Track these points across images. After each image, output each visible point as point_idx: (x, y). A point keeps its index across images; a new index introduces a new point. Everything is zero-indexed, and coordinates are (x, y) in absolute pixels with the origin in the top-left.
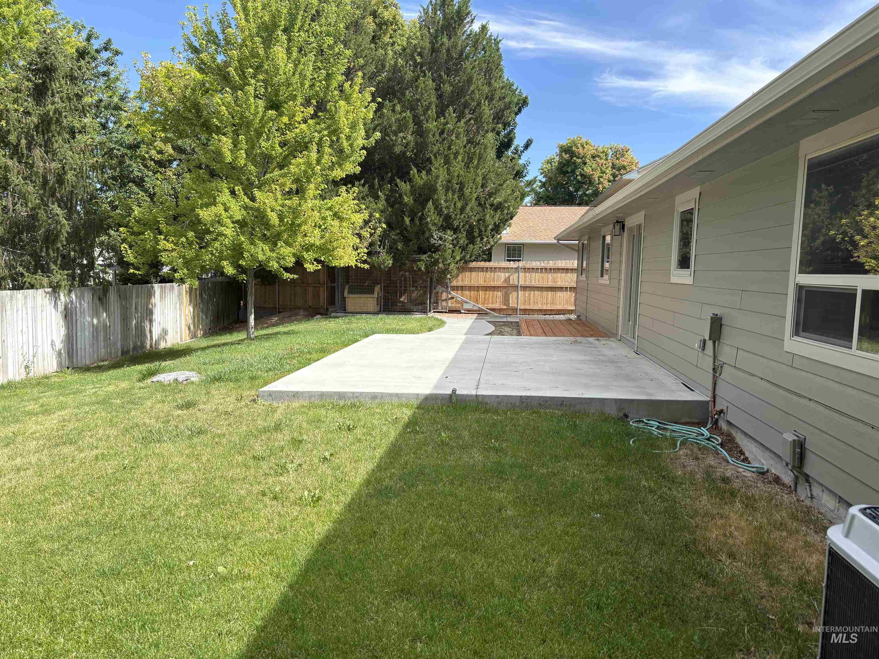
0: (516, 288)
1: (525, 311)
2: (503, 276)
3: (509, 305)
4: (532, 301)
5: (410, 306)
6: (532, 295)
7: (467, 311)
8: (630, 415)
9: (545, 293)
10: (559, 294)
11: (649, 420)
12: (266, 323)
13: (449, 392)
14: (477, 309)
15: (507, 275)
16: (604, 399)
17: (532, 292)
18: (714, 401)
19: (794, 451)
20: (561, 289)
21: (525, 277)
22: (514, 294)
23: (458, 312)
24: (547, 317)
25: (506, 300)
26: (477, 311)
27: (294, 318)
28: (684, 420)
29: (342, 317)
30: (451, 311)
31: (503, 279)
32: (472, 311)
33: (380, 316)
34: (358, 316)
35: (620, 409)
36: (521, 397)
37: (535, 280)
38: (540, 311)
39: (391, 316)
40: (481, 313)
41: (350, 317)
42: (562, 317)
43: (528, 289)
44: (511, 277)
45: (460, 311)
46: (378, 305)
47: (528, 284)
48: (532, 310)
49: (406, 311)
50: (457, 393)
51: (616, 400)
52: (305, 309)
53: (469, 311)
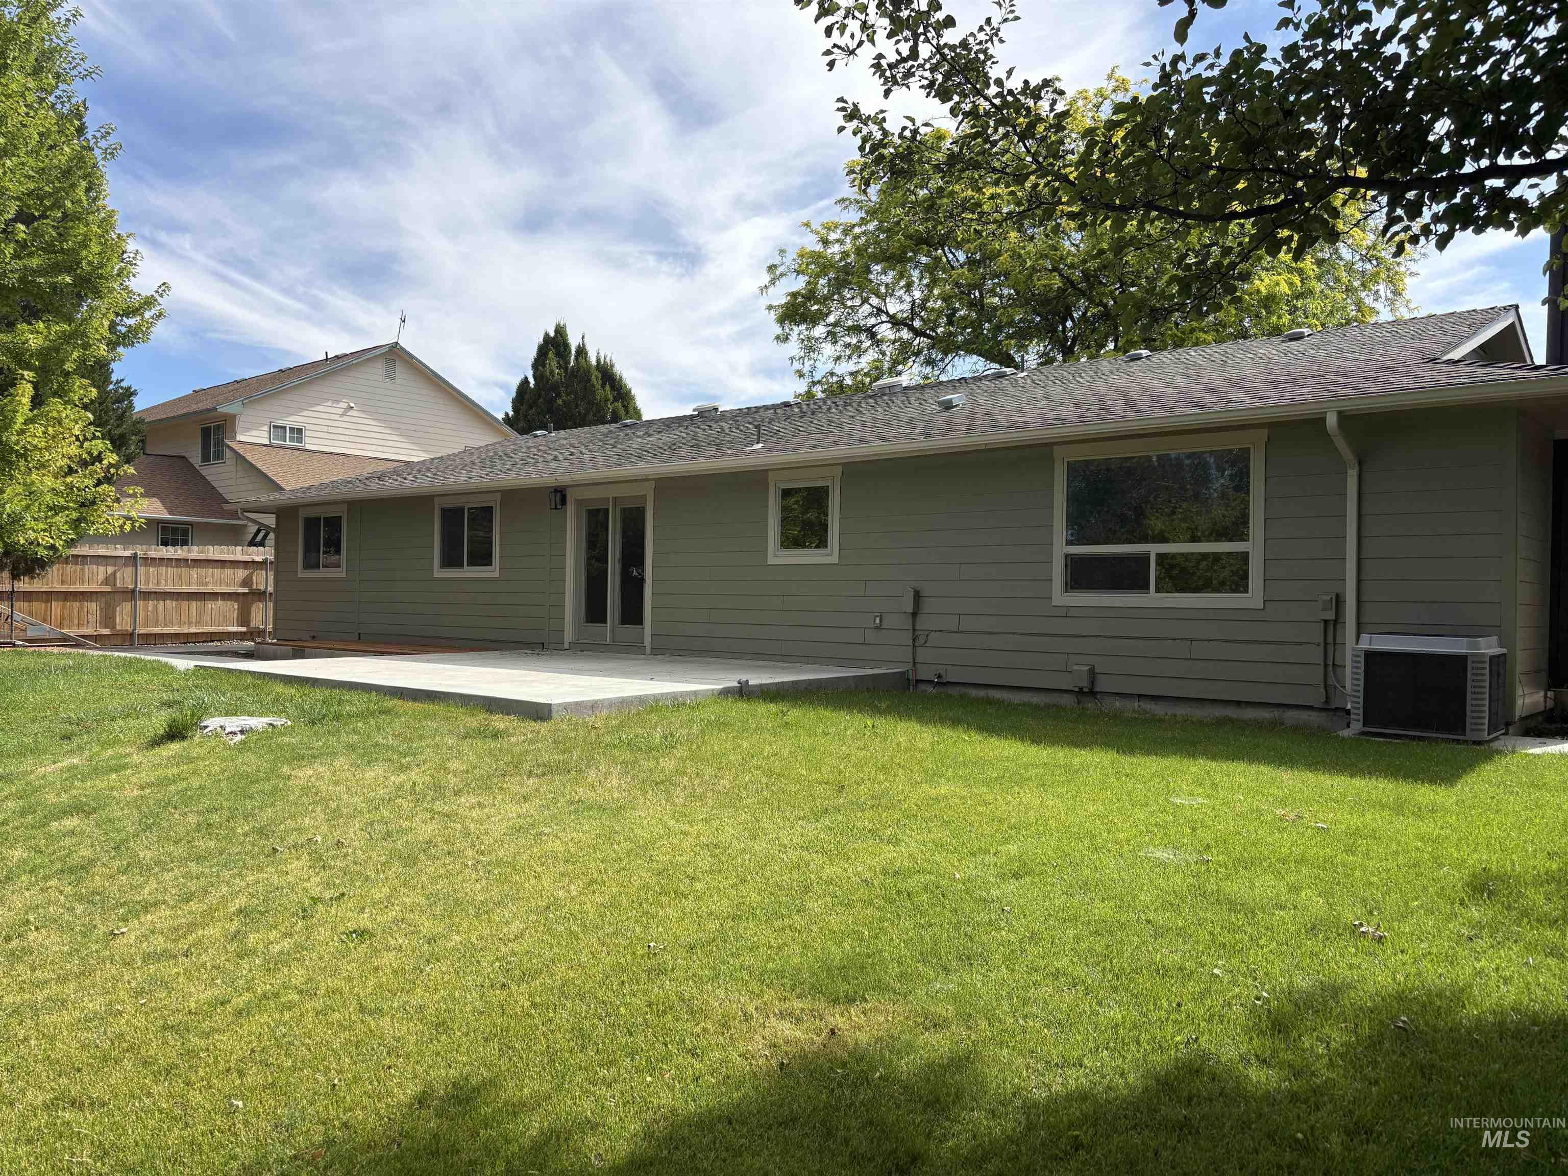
0: (131, 594)
1: (147, 638)
2: (102, 572)
3: (114, 627)
4: (161, 618)
6: (161, 608)
7: (30, 641)
9: (185, 604)
10: (210, 605)
14: (58, 637)
15: (110, 570)
17: (161, 603)
20: (214, 596)
21: (147, 574)
22: (127, 606)
25: (108, 619)
26: (57, 640)
31: (101, 577)
32: (45, 641)
37: (166, 581)
38: (176, 637)
40: (65, 644)
43: (152, 596)
44: (118, 575)
47: (152, 587)
48: (162, 635)
53: (39, 641)
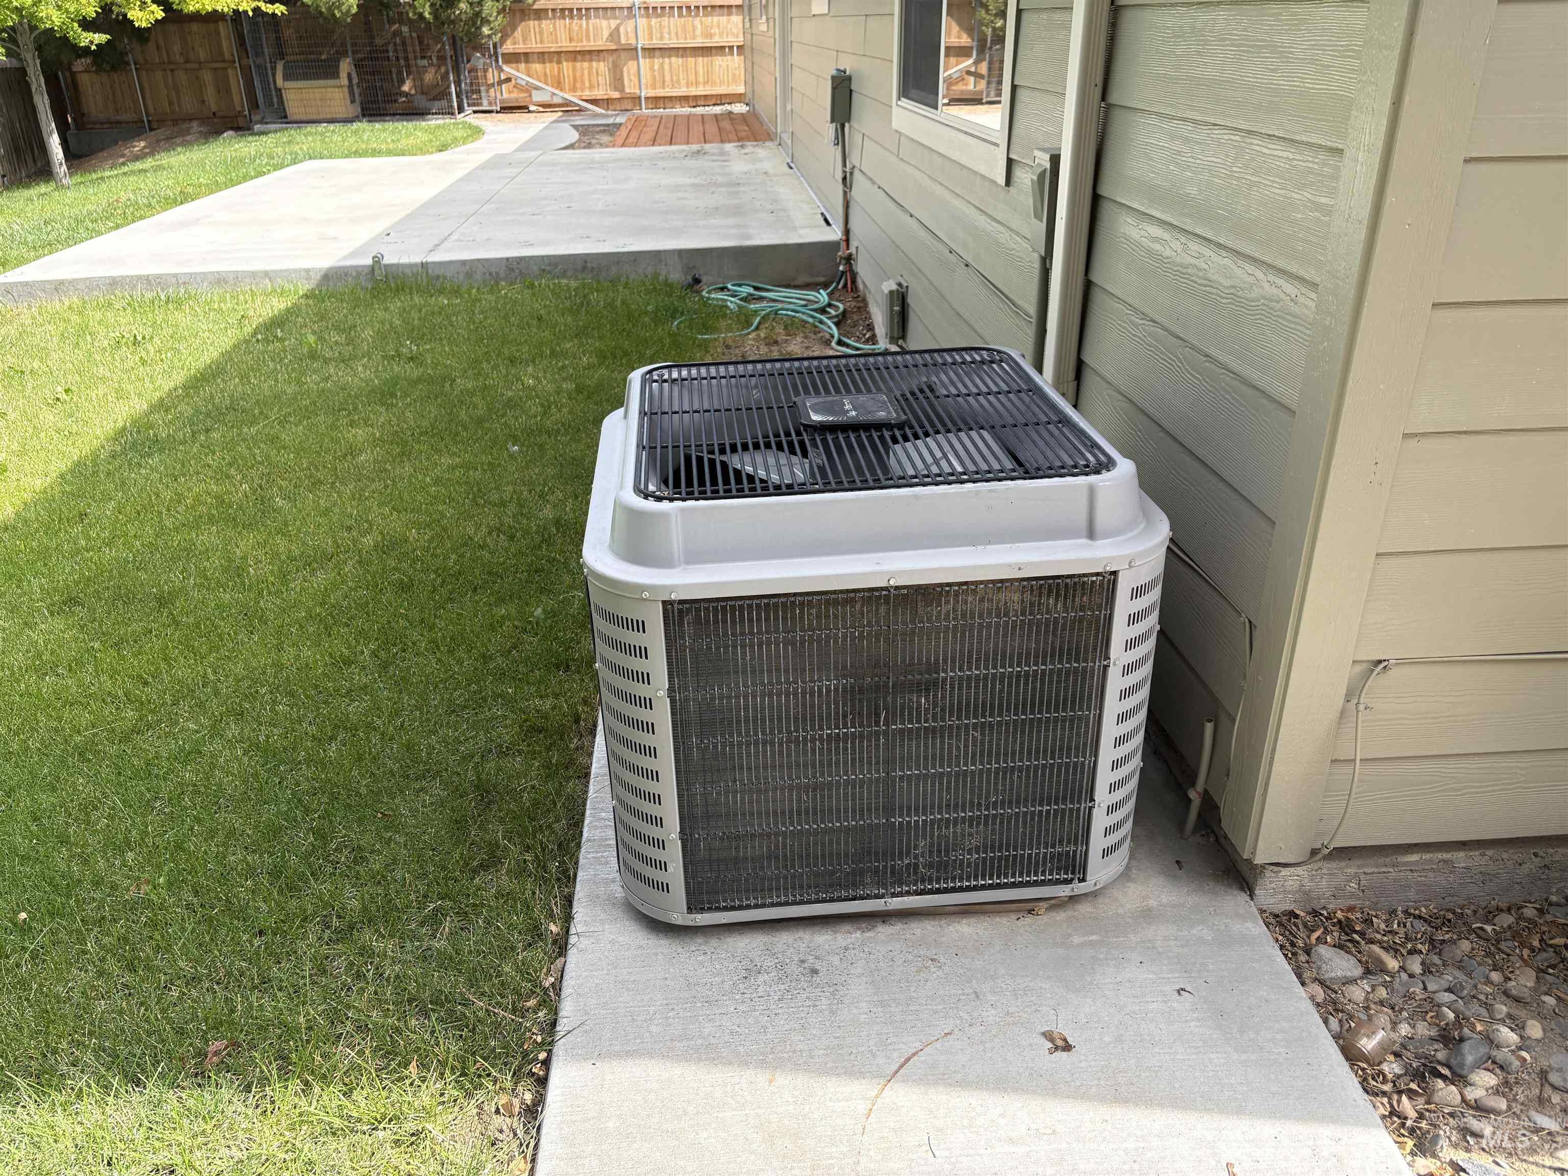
0: (633, 52)
1: (656, 101)
3: (623, 91)
4: (667, 79)
5: (421, 102)
6: (667, 66)
7: (544, 106)
8: (704, 279)
10: (718, 61)
11: (740, 285)
12: (123, 156)
13: (369, 262)
14: (560, 101)
16: (660, 252)
17: (667, 60)
18: (847, 241)
19: (892, 310)
21: (650, 27)
22: (632, 66)
23: (522, 108)
24: (700, 110)
25: (617, 80)
26: (559, 105)
27: (178, 140)
28: (801, 280)
29: (276, 131)
30: (507, 109)
32: (549, 106)
33: (356, 126)
34: (310, 128)
35: (687, 269)
36: (507, 259)
38: (684, 99)
39: (378, 126)
40: (568, 109)
41: (292, 132)
42: (718, 110)
43: (657, 54)
44: (621, 29)
45: (526, 107)
46: (353, 102)
47: (655, 42)
48: (671, 98)
49: (414, 112)
50: (387, 260)
51: (680, 253)
52: (203, 120)
53: (547, 106)
